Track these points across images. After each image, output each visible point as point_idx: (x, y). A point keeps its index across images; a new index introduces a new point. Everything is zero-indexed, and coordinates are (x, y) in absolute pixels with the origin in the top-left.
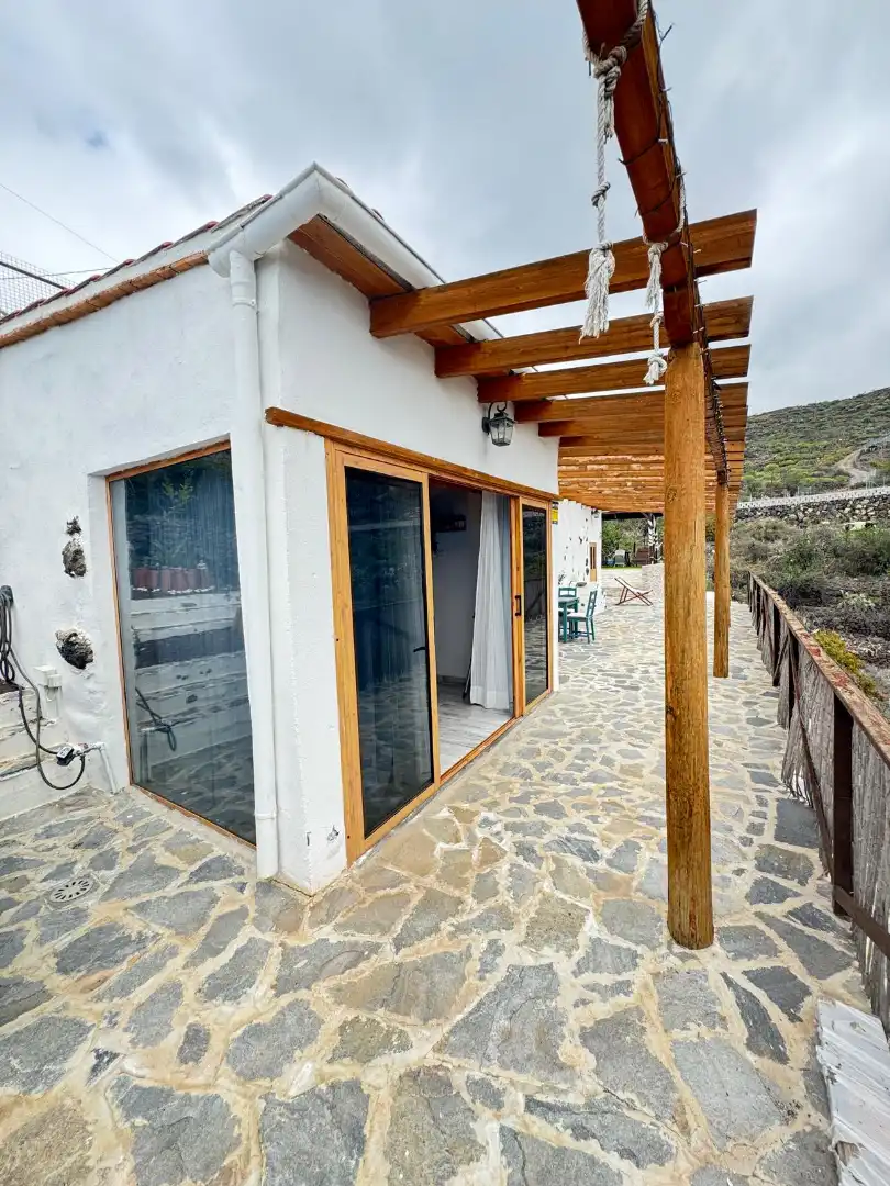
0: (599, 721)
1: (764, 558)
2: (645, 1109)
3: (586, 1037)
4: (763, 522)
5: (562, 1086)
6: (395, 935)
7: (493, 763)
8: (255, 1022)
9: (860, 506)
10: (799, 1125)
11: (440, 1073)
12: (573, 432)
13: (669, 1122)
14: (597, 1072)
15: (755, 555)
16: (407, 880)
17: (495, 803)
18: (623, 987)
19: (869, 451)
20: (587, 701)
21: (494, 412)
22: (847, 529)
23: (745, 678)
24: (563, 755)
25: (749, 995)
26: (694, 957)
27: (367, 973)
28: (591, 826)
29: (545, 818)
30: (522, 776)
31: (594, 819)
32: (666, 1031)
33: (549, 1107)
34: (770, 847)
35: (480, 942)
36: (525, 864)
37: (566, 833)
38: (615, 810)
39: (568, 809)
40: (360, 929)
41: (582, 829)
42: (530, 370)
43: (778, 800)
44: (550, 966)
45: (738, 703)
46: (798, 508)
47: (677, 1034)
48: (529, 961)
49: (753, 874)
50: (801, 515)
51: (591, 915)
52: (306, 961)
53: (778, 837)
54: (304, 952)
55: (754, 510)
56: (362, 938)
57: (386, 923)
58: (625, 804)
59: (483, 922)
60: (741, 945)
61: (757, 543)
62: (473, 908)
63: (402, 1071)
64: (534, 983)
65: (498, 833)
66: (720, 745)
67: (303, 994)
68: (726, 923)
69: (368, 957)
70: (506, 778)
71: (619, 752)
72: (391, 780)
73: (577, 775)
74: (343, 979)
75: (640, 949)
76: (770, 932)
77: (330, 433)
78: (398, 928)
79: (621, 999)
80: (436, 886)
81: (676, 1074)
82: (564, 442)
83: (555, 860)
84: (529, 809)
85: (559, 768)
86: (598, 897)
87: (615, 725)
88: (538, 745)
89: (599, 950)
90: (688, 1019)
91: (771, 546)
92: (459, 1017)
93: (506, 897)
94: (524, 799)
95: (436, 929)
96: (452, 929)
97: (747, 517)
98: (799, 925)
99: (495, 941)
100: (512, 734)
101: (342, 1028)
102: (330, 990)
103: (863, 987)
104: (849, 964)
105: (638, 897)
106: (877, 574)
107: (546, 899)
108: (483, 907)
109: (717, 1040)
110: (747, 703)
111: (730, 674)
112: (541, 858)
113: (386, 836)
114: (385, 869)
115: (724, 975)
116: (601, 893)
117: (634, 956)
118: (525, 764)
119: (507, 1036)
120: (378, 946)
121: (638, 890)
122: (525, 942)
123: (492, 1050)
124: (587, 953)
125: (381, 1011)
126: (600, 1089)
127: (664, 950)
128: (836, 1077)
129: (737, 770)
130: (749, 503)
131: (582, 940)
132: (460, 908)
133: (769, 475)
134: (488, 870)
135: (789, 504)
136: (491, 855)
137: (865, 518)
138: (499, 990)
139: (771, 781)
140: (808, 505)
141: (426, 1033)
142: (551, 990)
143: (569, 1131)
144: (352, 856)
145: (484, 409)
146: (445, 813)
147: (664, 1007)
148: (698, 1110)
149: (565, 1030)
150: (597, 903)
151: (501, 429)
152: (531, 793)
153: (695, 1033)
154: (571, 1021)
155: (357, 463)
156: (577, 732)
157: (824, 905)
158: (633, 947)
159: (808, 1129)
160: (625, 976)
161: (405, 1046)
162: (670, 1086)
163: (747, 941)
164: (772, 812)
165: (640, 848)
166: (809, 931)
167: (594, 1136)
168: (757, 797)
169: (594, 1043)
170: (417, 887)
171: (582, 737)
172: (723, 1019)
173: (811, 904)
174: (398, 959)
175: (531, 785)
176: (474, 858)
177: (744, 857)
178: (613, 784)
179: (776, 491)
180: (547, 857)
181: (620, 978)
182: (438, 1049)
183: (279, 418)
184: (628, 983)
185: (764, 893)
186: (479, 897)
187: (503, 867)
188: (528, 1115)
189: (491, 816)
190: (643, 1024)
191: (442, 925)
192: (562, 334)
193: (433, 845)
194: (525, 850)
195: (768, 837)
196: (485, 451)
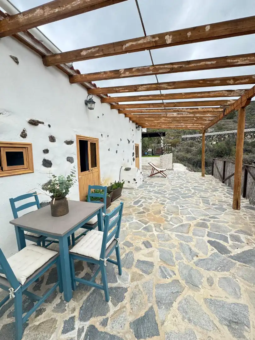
4: (189, 142)
9: (214, 137)
22: (211, 144)
50: (199, 140)
55: (187, 138)
61: (188, 147)
91: (192, 149)
97: (184, 140)
106: (222, 157)
130: (185, 136)
135: (196, 136)
137: (215, 141)
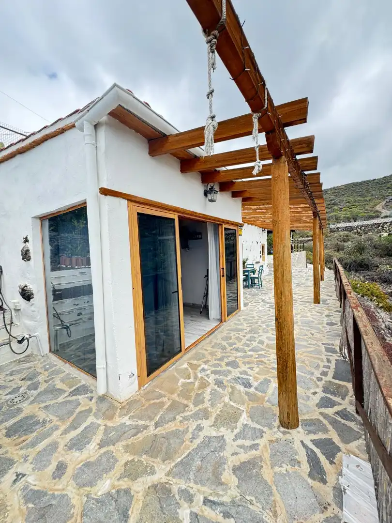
0: (259, 323)
1: (343, 250)
2: (258, 504)
3: (235, 470)
4: (342, 233)
5: (221, 493)
6: (155, 422)
7: (210, 343)
8: (88, 460)
9: (386, 226)
10: (329, 513)
11: (167, 486)
12: (247, 195)
13: (268, 511)
14: (238, 487)
15: (338, 249)
16: (165, 396)
17: (209, 361)
18: (254, 447)
19: (390, 201)
20: (255, 314)
21: (209, 187)
22: (380, 236)
23: (328, 304)
24: (241, 339)
25: (312, 451)
26: (289, 433)
27: (141, 439)
28: (250, 372)
29: (230, 368)
30: (222, 349)
31: (252, 369)
32: (272, 468)
33: (214, 503)
34: (330, 381)
35: (193, 425)
36: (218, 389)
37: (238, 375)
38: (262, 365)
39: (240, 364)
40: (141, 419)
41: (245, 373)
42: (223, 169)
43: (336, 360)
44: (223, 436)
45: (324, 315)
46: (357, 227)
47: (277, 469)
48: (214, 434)
49: (321, 394)
50: (359, 230)
51: (245, 413)
52: (114, 433)
53: (334, 378)
54: (114, 428)
55: (338, 228)
56: (141, 423)
57: (153, 416)
58: (266, 361)
59: (195, 416)
60: (311, 428)
61: (339, 243)
62: (192, 409)
63: (150, 485)
64: (214, 444)
65: (208, 375)
66: (313, 335)
67: (111, 448)
68: (306, 417)
69: (142, 431)
70: (215, 350)
71: (268, 338)
72: (163, 350)
73: (247, 348)
74: (130, 442)
75: (265, 429)
76: (325, 422)
77: (129, 198)
78: (157, 418)
79: (254, 452)
80: (177, 399)
81: (274, 488)
82: (244, 200)
83: (232, 388)
84: (223, 364)
85: (239, 345)
86: (248, 405)
87: (266, 325)
88: (231, 335)
89: (247, 430)
90: (283, 462)
91: (346, 244)
92: (179, 459)
93: (207, 404)
94: (221, 359)
95: (174, 419)
96: (181, 419)
97: (335, 231)
98: (339, 419)
99: (200, 424)
100: (220, 330)
101: (126, 464)
102: (123, 446)
103: (366, 448)
104: (360, 437)
105: (267, 405)
107: (225, 405)
108: (197, 409)
109: (295, 472)
110: (327, 316)
111: (321, 302)
112: (225, 386)
113: (158, 376)
114: (155, 391)
115: (302, 442)
116: (251, 402)
117: (262, 432)
118: (225, 343)
119: (200, 469)
120: (148, 426)
121: (267, 401)
122: (213, 425)
123: (191, 475)
124: (240, 431)
125: (144, 456)
126: (238, 495)
127: (276, 430)
128: (347, 491)
129: (319, 346)
130: (335, 225)
131: (239, 425)
132: (186, 409)
133: (344, 213)
134: (201, 391)
135: (353, 225)
136: (204, 385)
137: (388, 231)
138: (199, 447)
139: (334, 351)
140: (362, 226)
141: (163, 467)
142: (222, 448)
143: (222, 514)
144: (140, 385)
145: (205, 186)
146: (185, 366)
147: (273, 456)
148: (283, 506)
149: (226, 466)
150: (248, 407)
151: (212, 195)
152: (225, 357)
153: (285, 469)
154: (229, 463)
155: (143, 211)
156: (249, 329)
157: (352, 409)
158: (262, 428)
159: (332, 515)
160: (257, 442)
161: (153, 473)
162: (271, 494)
163: (314, 425)
164: (333, 366)
165: (270, 382)
166: (343, 421)
167: (232, 517)
168: (327, 359)
169: (238, 473)
170: (169, 399)
171: (251, 331)
172: (299, 462)
173: (346, 409)
174: (156, 432)
175: (226, 353)
176: (196, 386)
177: (318, 386)
178: (262, 352)
179: (348, 220)
180: (228, 386)
181: (254, 443)
182: (168, 474)
183: (105, 192)
184: (257, 445)
185: (326, 403)
186: (196, 404)
187: (208, 390)
188: (203, 506)
189: (206, 367)
190: (262, 464)
191: (177, 417)
192: (232, 153)
193: (179, 380)
194: (219, 383)
195: (329, 378)
196: (205, 204)
